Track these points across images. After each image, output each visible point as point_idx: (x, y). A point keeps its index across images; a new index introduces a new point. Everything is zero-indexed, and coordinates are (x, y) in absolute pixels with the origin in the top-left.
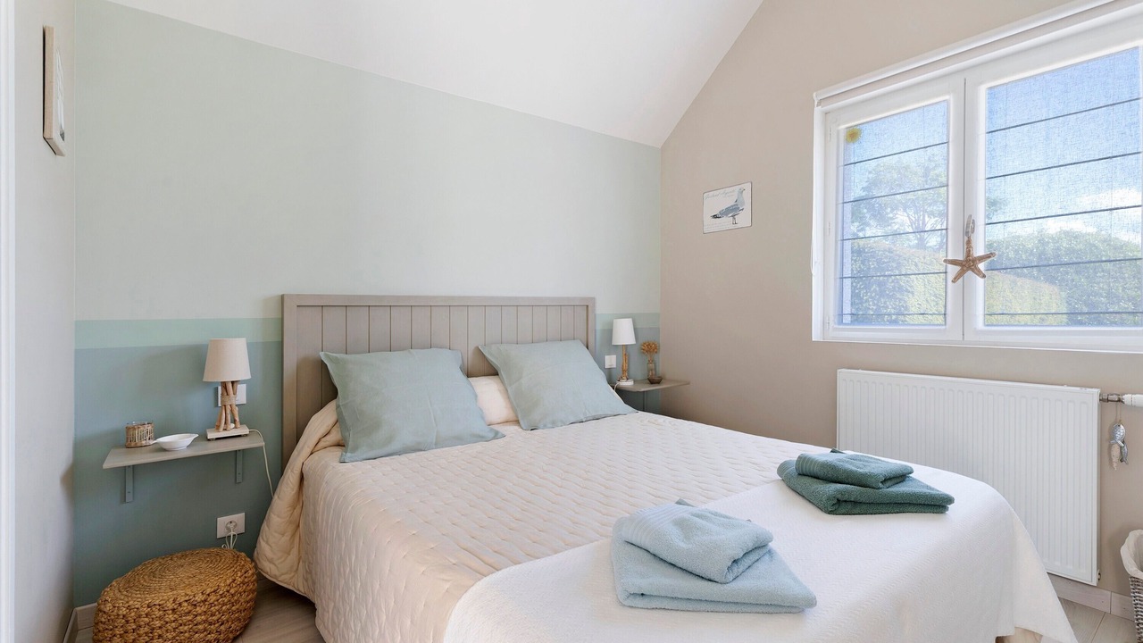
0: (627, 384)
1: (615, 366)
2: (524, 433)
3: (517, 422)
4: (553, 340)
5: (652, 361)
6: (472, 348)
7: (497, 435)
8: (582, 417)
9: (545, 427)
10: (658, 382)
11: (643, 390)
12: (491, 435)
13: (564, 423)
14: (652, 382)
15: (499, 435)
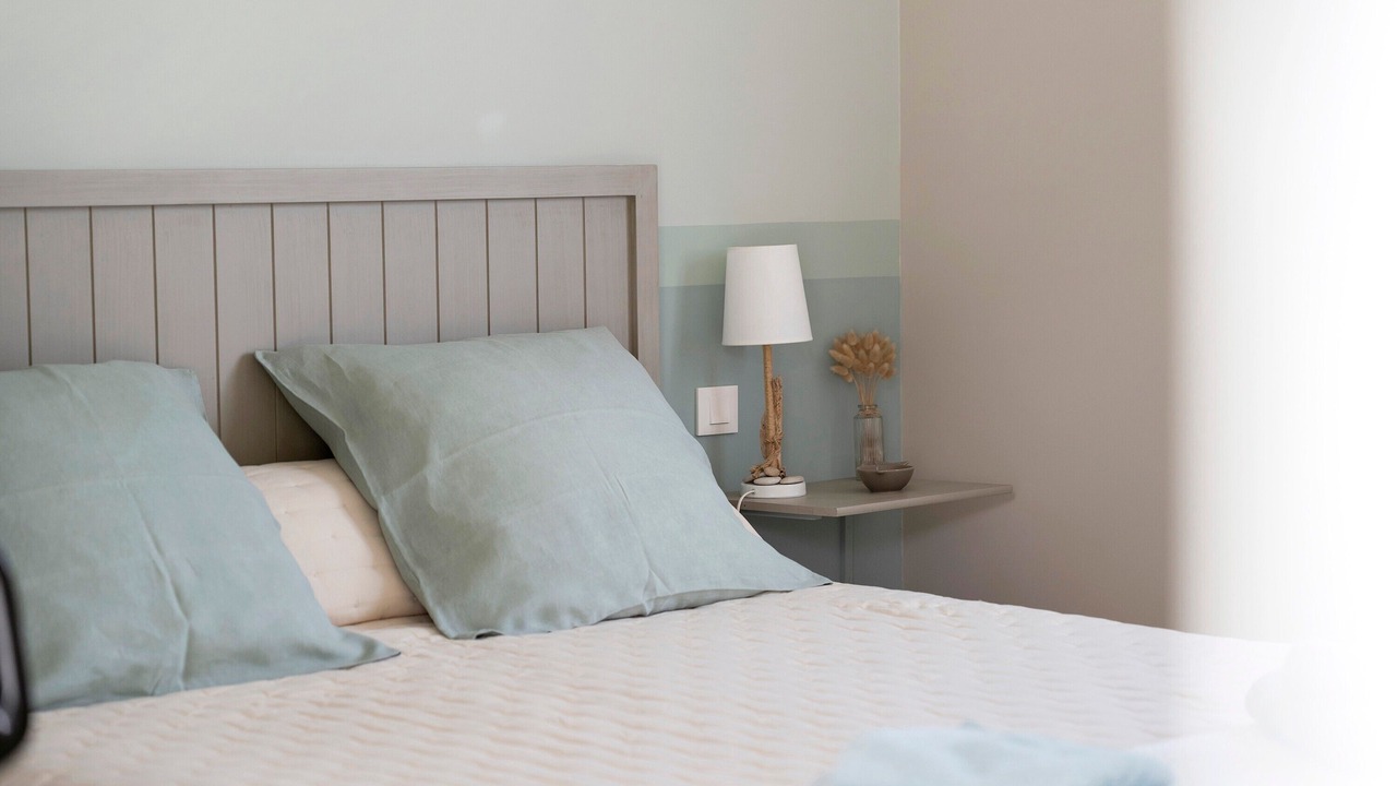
0: (783, 492)
1: (733, 428)
2: (455, 646)
3: (422, 616)
4: (514, 330)
5: (866, 411)
6: (229, 363)
7: (370, 652)
8: (642, 599)
9: (520, 627)
10: (898, 485)
11: (842, 511)
12: (356, 651)
13: (580, 617)
14: (875, 484)
15: (380, 652)
